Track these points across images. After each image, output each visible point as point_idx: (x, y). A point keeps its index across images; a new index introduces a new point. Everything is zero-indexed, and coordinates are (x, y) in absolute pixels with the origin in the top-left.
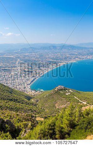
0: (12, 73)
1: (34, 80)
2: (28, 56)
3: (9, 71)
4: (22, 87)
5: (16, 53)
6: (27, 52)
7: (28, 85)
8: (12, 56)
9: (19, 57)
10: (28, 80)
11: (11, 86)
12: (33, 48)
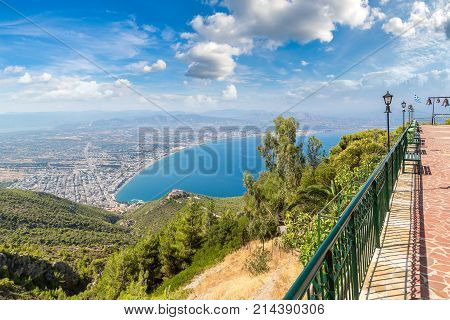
0: (76, 172)
1: (123, 182)
2: (108, 135)
3: (68, 167)
4: (98, 199)
5: (83, 130)
6: (108, 129)
7: (110, 193)
8: (74, 137)
9: (89, 139)
10: (110, 183)
11: (73, 199)
12: (120, 121)
